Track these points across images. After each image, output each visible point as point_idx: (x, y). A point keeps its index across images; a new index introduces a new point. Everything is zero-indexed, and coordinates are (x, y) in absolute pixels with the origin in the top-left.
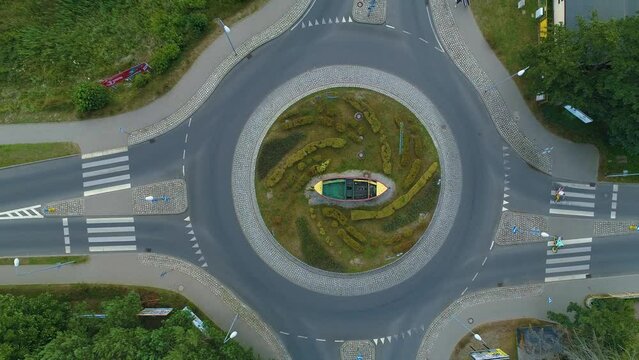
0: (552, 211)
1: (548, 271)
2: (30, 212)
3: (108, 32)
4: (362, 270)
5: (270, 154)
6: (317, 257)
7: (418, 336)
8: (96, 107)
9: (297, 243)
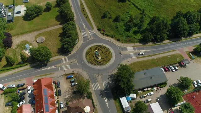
0: (103, 82)
1: (93, 84)
2: (85, 27)
3: (108, 29)
4: (87, 59)
5: (100, 46)
6: (87, 54)
7: (79, 68)
8: (99, 30)
9: (89, 51)
